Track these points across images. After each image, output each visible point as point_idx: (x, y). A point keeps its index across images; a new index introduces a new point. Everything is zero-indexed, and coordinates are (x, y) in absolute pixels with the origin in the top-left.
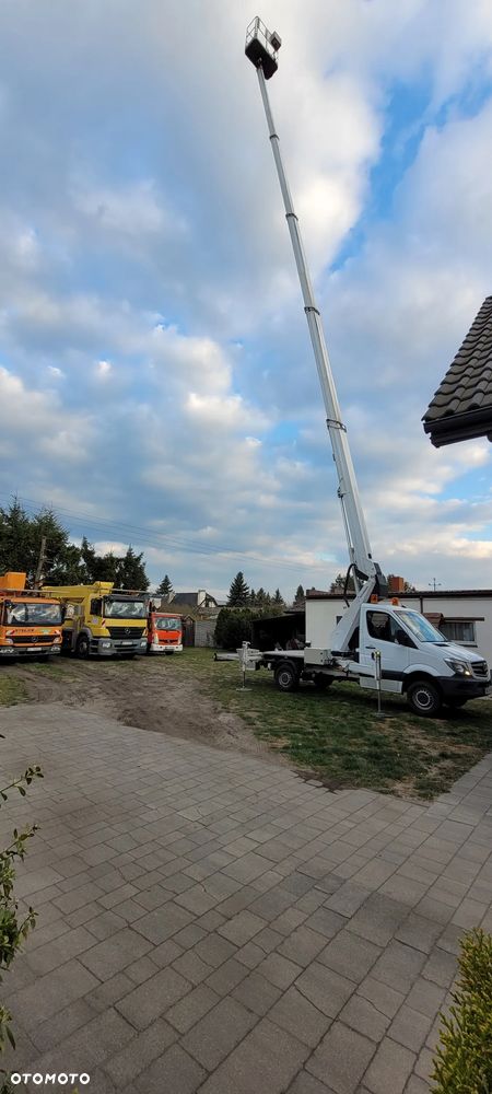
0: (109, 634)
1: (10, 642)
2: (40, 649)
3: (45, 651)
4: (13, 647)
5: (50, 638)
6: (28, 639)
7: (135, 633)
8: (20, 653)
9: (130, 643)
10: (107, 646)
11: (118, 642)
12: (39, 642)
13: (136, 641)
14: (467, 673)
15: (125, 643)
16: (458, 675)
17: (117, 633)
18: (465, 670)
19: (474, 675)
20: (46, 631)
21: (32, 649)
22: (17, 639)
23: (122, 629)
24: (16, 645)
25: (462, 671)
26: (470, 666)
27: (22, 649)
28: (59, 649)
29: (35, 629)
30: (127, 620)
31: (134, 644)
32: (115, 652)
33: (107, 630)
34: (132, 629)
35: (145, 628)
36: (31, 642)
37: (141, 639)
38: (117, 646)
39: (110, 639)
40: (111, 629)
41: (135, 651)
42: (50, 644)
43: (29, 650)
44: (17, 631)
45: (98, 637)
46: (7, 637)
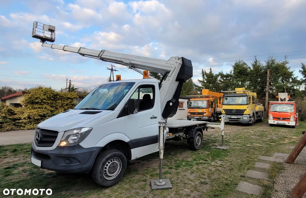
0: (225, 113)
2: (198, 117)
3: (201, 118)
5: (202, 113)
7: (240, 112)
9: (236, 117)
11: (229, 116)
12: (198, 114)
15: (233, 117)
20: (200, 111)
24: (191, 115)
27: (193, 117)
28: (207, 118)
29: (196, 110)
30: (234, 106)
31: (238, 118)
32: (229, 121)
33: (223, 110)
34: (237, 110)
35: (246, 110)
36: (195, 114)
37: (243, 116)
38: (229, 118)
39: (225, 115)
40: (225, 110)
41: (240, 122)
42: (202, 116)
43: (195, 117)
44: (191, 110)
45: (222, 114)
46: (188, 112)
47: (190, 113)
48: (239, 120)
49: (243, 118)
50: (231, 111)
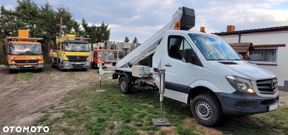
0: (68, 59)
1: (14, 63)
2: (30, 66)
3: (34, 67)
4: (16, 65)
5: (36, 61)
6: (24, 61)
7: (84, 59)
8: (20, 68)
9: (80, 64)
10: (68, 65)
11: (73, 63)
12: (29, 63)
13: (83, 63)
14: (250, 91)
15: (77, 63)
17: (72, 59)
18: (248, 87)
19: (258, 93)
20: (33, 58)
21: (26, 66)
22: (17, 61)
23: (75, 57)
24: (17, 64)
25: (244, 88)
26: (255, 84)
27: (22, 66)
28: (42, 66)
29: (27, 56)
30: (78, 52)
31: (82, 64)
32: (72, 68)
33: (66, 57)
34: (81, 57)
35: (88, 56)
36: (25, 63)
37: (87, 61)
38: (72, 65)
39: (68, 62)
40: (68, 57)
41: (83, 68)
42: (37, 64)
43: (25, 66)
44: (16, 57)
45: (63, 61)
46: (12, 60)
47: (15, 61)
48: (82, 66)
49: (86, 64)
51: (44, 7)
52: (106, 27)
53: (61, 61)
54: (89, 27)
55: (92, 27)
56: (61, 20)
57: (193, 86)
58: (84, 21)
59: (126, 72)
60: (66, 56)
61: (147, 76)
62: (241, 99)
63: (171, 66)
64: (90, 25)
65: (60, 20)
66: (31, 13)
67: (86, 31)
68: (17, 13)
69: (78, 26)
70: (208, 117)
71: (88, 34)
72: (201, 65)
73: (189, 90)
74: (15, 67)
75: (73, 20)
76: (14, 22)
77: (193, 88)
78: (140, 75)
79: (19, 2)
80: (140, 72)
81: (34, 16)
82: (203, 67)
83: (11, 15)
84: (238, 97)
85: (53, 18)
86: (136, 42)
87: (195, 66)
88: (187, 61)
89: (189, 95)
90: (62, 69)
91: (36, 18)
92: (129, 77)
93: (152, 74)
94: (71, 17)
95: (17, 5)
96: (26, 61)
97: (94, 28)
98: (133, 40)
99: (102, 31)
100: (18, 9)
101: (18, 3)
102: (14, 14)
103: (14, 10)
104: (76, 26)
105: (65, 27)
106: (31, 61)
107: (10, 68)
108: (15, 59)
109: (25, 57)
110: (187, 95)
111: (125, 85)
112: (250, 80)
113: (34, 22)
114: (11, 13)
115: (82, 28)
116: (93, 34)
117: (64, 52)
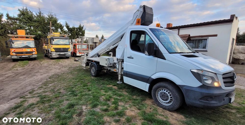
0: (54, 50)
1: (14, 54)
2: (27, 56)
3: (30, 57)
4: (16, 55)
5: (31, 52)
6: (22, 53)
7: (66, 50)
8: (20, 58)
9: (64, 53)
10: (55, 55)
11: (59, 53)
12: (26, 54)
13: (65, 53)
14: (216, 84)
15: (61, 53)
16: (204, 86)
17: (57, 50)
20: (29, 50)
22: (17, 53)
23: (60, 49)
25: (209, 82)
26: (220, 77)
27: (21, 56)
28: (36, 56)
29: (24, 49)
30: (62, 46)
32: (58, 57)
34: (64, 49)
35: (69, 48)
36: (23, 54)
37: (68, 52)
38: (58, 54)
39: (55, 52)
40: (55, 49)
41: (66, 56)
42: (32, 54)
43: (23, 56)
44: (16, 50)
45: (51, 52)
46: (13, 52)
47: (15, 52)
49: (68, 54)
50: (59, 49)
51: (38, 14)
52: (82, 28)
53: (50, 52)
54: (70, 28)
55: (72, 28)
56: (51, 23)
57: (154, 77)
58: (67, 24)
59: (95, 62)
60: (53, 48)
61: (112, 65)
62: (208, 94)
63: (133, 58)
64: (71, 27)
65: (49, 23)
66: (28, 19)
67: (68, 31)
68: (18, 18)
69: (63, 27)
70: (169, 103)
71: (70, 33)
72: (163, 58)
73: (150, 80)
74: (15, 57)
75: (59, 23)
76: (17, 25)
77: (155, 79)
78: (106, 64)
79: (19, 10)
80: (106, 62)
81: (31, 21)
82: (165, 60)
83: (14, 20)
84: (204, 91)
85: (44, 22)
86: (103, 38)
87: (156, 59)
88: (150, 54)
89: (150, 85)
90: (51, 58)
91: (32, 22)
92: (97, 65)
93: (116, 64)
94: (57, 21)
95: (19, 13)
96: (24, 52)
97: (74, 28)
98: (101, 37)
99: (80, 30)
100: (19, 15)
101: (19, 12)
102: (16, 19)
103: (16, 16)
104: (61, 27)
105: (54, 28)
106: (27, 53)
107: (12, 58)
108: (15, 51)
109: (23, 50)
110: (148, 85)
111: (94, 70)
112: (216, 74)
113: (31, 25)
114: (14, 19)
115: (65, 29)
116: (74, 33)
117: (52, 45)
